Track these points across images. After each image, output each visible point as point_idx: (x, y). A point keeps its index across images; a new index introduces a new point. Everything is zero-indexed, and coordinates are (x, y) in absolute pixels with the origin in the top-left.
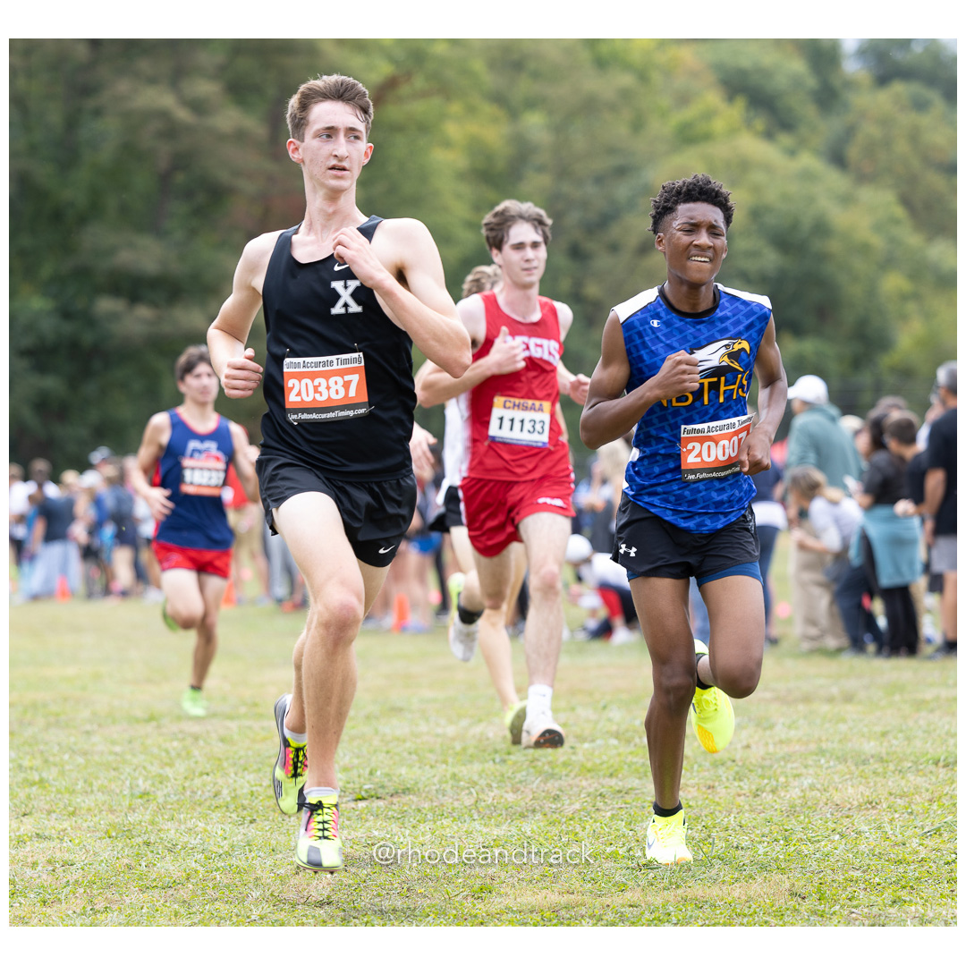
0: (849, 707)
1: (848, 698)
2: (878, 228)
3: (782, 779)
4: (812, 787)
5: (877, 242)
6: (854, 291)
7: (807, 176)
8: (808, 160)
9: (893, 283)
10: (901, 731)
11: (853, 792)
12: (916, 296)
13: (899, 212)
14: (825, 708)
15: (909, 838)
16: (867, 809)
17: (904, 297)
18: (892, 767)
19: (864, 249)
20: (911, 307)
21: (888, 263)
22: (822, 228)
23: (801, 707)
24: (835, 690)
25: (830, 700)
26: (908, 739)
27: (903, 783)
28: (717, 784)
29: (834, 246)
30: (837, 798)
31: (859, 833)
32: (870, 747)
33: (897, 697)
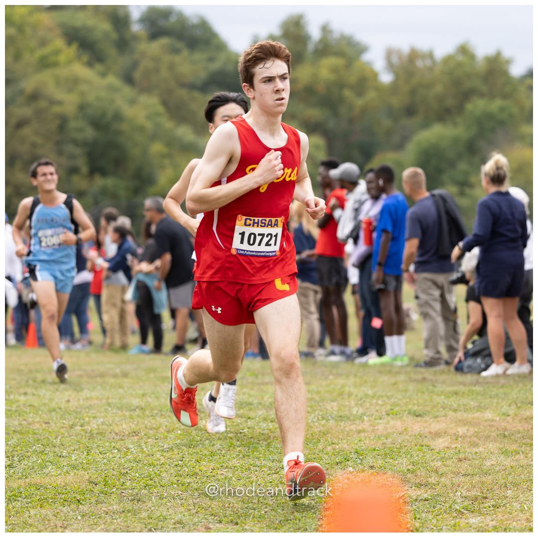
0: (125, 380)
1: (125, 375)
2: (149, 117)
3: (87, 419)
4: (103, 424)
5: (148, 125)
6: (135, 152)
7: (111, 88)
8: (112, 80)
9: (157, 148)
10: (153, 393)
11: (126, 427)
12: (169, 156)
13: (161, 109)
14: (112, 380)
15: (156, 451)
16: (133, 436)
17: (163, 156)
18: (147, 413)
19: (141, 129)
20: (166, 162)
21: (154, 137)
22: (118, 117)
23: (99, 380)
24: (118, 371)
25: (115, 376)
26: (157, 398)
27: (153, 422)
28: (50, 421)
29: (125, 127)
30: (116, 429)
31: (128, 449)
32: (136, 402)
33: (152, 375)
